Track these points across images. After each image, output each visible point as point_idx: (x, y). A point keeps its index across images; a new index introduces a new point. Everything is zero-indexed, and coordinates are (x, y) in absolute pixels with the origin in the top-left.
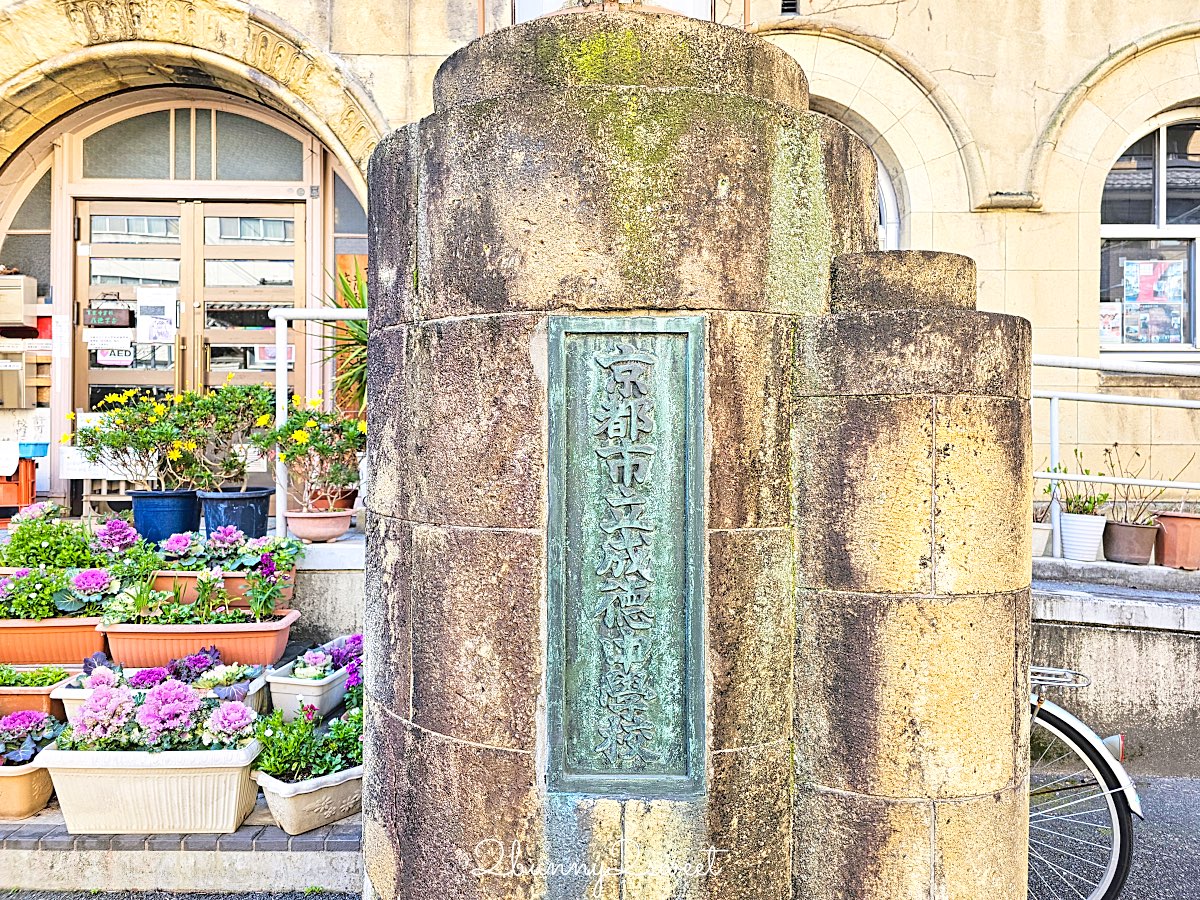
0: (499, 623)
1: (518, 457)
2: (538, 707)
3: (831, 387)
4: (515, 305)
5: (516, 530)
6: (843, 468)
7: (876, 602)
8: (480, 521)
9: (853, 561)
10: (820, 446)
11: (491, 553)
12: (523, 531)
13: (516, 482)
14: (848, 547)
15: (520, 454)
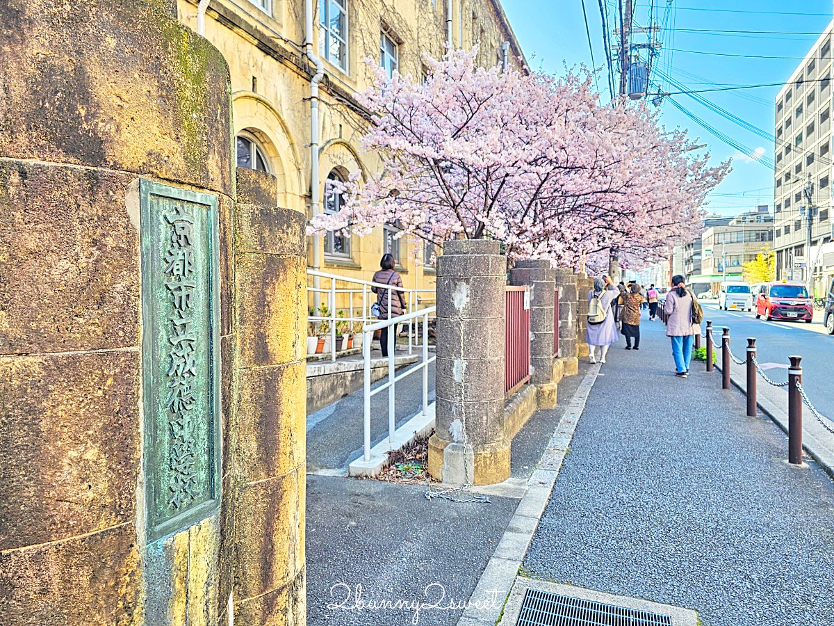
0: (104, 429)
1: (118, 290)
2: (138, 484)
3: (258, 248)
4: (112, 163)
5: (118, 349)
6: (265, 295)
7: (279, 369)
8: (82, 346)
9: (269, 348)
10: (252, 283)
11: (97, 371)
12: (124, 349)
13: (117, 310)
14: (267, 340)
15: (119, 287)
